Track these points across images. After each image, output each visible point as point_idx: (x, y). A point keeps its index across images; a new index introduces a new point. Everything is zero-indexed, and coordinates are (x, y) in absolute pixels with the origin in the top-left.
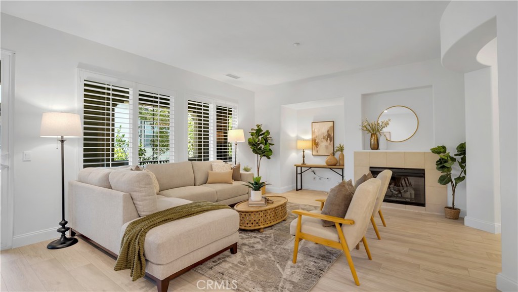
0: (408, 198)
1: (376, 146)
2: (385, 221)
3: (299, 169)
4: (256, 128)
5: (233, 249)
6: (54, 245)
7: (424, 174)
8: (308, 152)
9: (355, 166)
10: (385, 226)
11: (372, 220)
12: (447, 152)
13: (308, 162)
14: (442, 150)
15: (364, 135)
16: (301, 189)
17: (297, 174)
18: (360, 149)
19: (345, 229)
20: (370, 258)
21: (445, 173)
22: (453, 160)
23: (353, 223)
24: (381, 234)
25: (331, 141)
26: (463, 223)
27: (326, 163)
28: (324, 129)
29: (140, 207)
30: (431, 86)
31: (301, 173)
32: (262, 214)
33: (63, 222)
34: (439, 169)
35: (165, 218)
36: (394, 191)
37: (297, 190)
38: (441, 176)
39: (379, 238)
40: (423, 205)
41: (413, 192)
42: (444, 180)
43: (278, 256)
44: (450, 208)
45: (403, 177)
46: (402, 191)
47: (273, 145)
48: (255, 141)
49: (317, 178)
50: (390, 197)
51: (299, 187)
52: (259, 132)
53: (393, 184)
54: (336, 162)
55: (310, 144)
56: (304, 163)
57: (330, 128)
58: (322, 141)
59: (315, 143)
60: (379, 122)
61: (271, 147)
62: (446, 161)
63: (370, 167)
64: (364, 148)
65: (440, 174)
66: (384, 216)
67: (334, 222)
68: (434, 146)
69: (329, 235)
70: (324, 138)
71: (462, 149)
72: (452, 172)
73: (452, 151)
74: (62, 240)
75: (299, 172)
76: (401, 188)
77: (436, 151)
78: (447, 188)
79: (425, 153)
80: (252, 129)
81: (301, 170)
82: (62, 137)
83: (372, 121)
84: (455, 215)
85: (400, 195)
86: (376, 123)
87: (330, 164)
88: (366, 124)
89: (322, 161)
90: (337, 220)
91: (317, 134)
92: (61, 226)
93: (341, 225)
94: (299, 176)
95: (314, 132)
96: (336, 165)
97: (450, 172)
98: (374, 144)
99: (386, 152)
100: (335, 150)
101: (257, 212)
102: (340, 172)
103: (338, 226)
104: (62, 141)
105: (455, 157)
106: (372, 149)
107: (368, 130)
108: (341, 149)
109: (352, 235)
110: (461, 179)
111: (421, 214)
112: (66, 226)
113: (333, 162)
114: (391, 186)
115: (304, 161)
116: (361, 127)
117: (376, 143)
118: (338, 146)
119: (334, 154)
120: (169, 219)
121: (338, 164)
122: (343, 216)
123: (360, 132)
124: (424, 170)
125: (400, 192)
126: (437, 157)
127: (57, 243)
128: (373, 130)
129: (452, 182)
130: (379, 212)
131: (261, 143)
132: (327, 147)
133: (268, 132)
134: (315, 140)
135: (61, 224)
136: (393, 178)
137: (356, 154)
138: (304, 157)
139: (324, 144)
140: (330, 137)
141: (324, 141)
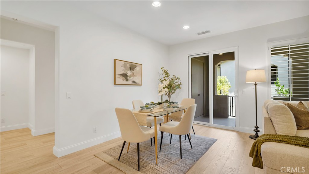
6: (252, 136)
33: (256, 127)
74: (256, 136)
82: (256, 82)
92: (255, 129)
104: (256, 85)
112: (258, 129)
120: (284, 141)
127: (253, 136)
135: (255, 127)
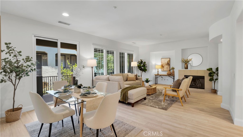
0: (198, 87)
1: (187, 68)
2: (190, 93)
3: (156, 76)
4: (141, 61)
5: (145, 99)
7: (204, 78)
8: (160, 70)
9: (179, 75)
10: (190, 94)
11: (186, 92)
12: (213, 70)
13: (160, 74)
14: (211, 69)
15: (182, 64)
16: (157, 84)
17: (155, 78)
18: (181, 69)
19: (179, 92)
20: (186, 101)
21: (212, 78)
22: (214, 73)
23: (181, 90)
24: (188, 96)
25: (169, 65)
26: (217, 94)
27: (167, 74)
28: (166, 61)
29: (121, 86)
30: (207, 47)
31: (157, 78)
32: (150, 90)
34: (209, 76)
35: (131, 88)
36: (193, 84)
37: (155, 84)
38: (210, 78)
39: (188, 97)
40: (204, 89)
41: (200, 84)
42: (211, 80)
43: (158, 101)
44: (213, 89)
45: (197, 79)
46: (196, 84)
47: (147, 67)
48: (140, 66)
49: (163, 80)
50: (192, 86)
51: (156, 83)
52: (142, 62)
53: (193, 81)
54: (171, 73)
55: (160, 67)
56: (158, 74)
57: (169, 60)
58: (165, 66)
59: (163, 66)
60: (188, 59)
61: (146, 68)
62: (212, 73)
63: (185, 76)
64: (182, 69)
65: (209, 78)
66: (190, 92)
67: (176, 90)
68: (208, 68)
69: (174, 94)
70: (166, 64)
71: (217, 69)
72: (214, 77)
73: (214, 70)
75: (156, 77)
76: (196, 83)
77: (209, 70)
78: (212, 82)
79: (205, 70)
80: (139, 61)
81: (157, 76)
83: (186, 59)
84: (215, 92)
85: (195, 85)
86: (187, 59)
87: (169, 74)
88: (183, 60)
89: (165, 73)
90: (177, 89)
91: (163, 63)
93: (178, 90)
94: (156, 79)
95: (162, 62)
96: (171, 74)
97: (213, 77)
98: (186, 67)
99: (190, 70)
100: (170, 69)
101: (149, 89)
102: (173, 77)
103: (177, 91)
105: (215, 72)
106: (185, 69)
107: (184, 62)
108: (173, 69)
109: (181, 93)
110: (217, 79)
111: (203, 92)
113: (170, 73)
114: (192, 82)
115: (158, 73)
116: (181, 61)
117: (187, 67)
118: (172, 67)
119: (170, 70)
121: (172, 74)
122: (179, 88)
123: (181, 63)
124: (204, 76)
125: (195, 84)
126: (209, 72)
128: (186, 62)
129: (214, 80)
130: (188, 90)
131: (142, 67)
132: (167, 68)
133: (145, 62)
134: (162, 65)
136: (193, 79)
137: (179, 71)
138: (158, 72)
139: (166, 67)
140: (168, 64)
141: (166, 65)
